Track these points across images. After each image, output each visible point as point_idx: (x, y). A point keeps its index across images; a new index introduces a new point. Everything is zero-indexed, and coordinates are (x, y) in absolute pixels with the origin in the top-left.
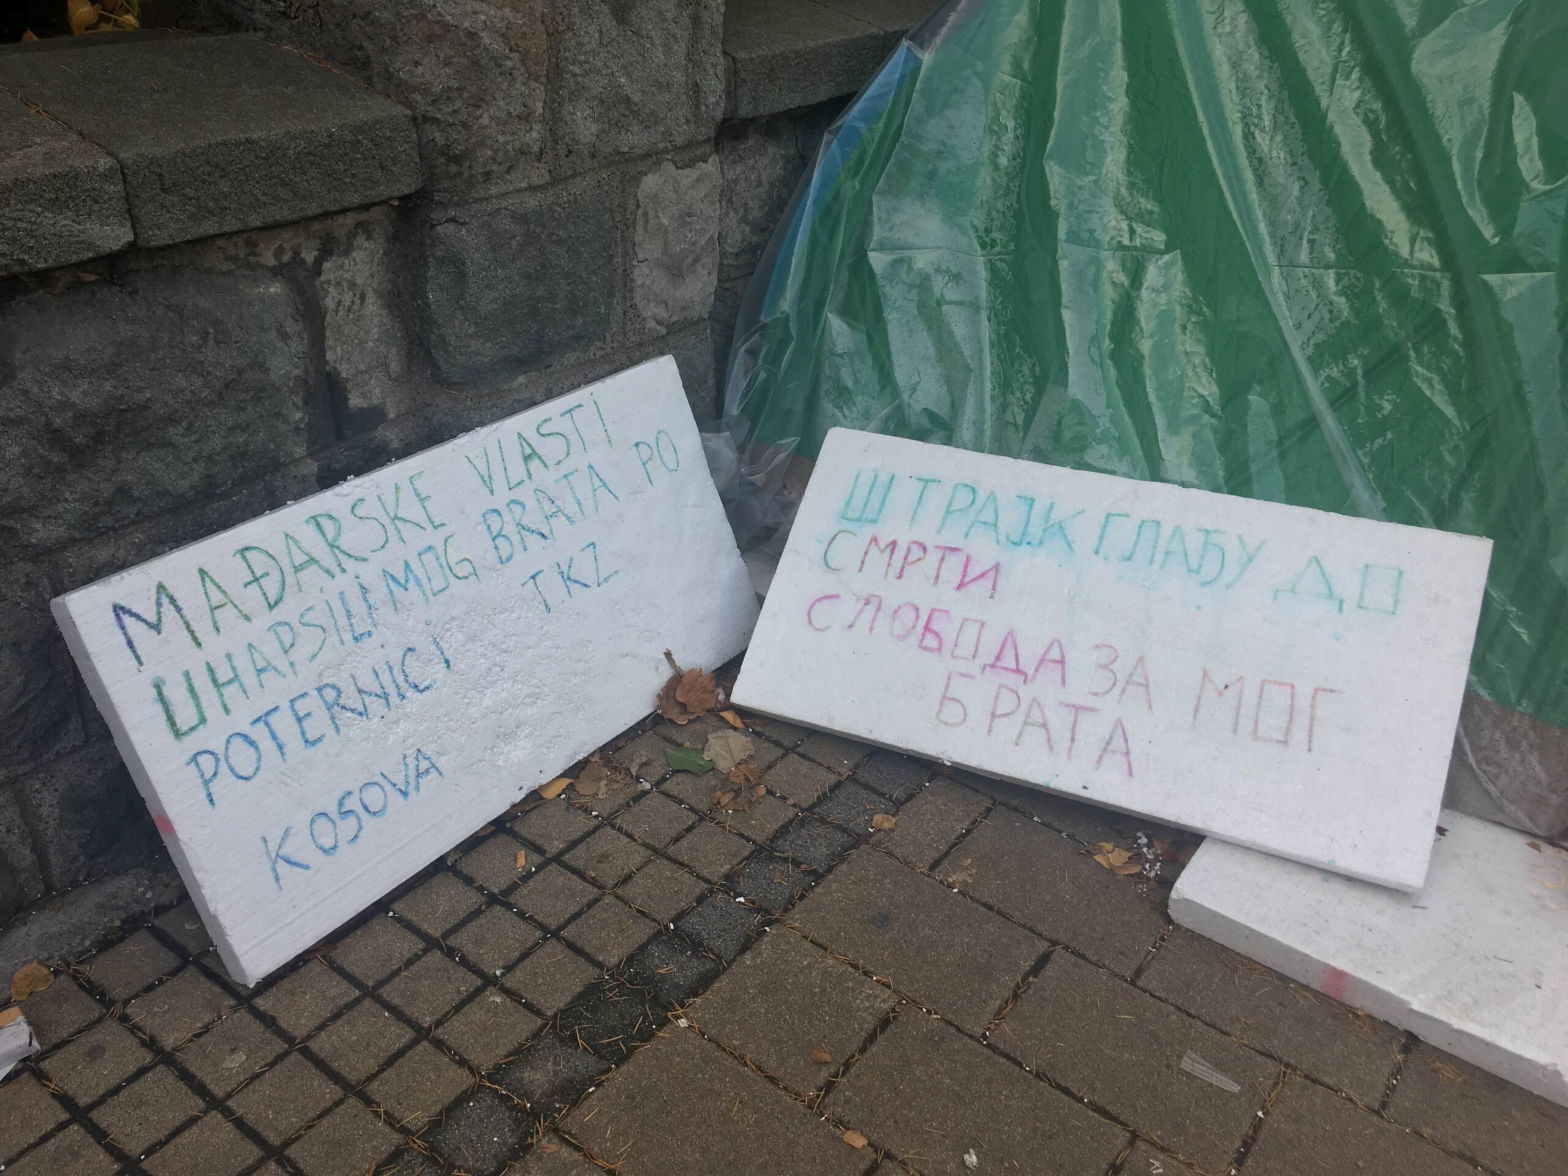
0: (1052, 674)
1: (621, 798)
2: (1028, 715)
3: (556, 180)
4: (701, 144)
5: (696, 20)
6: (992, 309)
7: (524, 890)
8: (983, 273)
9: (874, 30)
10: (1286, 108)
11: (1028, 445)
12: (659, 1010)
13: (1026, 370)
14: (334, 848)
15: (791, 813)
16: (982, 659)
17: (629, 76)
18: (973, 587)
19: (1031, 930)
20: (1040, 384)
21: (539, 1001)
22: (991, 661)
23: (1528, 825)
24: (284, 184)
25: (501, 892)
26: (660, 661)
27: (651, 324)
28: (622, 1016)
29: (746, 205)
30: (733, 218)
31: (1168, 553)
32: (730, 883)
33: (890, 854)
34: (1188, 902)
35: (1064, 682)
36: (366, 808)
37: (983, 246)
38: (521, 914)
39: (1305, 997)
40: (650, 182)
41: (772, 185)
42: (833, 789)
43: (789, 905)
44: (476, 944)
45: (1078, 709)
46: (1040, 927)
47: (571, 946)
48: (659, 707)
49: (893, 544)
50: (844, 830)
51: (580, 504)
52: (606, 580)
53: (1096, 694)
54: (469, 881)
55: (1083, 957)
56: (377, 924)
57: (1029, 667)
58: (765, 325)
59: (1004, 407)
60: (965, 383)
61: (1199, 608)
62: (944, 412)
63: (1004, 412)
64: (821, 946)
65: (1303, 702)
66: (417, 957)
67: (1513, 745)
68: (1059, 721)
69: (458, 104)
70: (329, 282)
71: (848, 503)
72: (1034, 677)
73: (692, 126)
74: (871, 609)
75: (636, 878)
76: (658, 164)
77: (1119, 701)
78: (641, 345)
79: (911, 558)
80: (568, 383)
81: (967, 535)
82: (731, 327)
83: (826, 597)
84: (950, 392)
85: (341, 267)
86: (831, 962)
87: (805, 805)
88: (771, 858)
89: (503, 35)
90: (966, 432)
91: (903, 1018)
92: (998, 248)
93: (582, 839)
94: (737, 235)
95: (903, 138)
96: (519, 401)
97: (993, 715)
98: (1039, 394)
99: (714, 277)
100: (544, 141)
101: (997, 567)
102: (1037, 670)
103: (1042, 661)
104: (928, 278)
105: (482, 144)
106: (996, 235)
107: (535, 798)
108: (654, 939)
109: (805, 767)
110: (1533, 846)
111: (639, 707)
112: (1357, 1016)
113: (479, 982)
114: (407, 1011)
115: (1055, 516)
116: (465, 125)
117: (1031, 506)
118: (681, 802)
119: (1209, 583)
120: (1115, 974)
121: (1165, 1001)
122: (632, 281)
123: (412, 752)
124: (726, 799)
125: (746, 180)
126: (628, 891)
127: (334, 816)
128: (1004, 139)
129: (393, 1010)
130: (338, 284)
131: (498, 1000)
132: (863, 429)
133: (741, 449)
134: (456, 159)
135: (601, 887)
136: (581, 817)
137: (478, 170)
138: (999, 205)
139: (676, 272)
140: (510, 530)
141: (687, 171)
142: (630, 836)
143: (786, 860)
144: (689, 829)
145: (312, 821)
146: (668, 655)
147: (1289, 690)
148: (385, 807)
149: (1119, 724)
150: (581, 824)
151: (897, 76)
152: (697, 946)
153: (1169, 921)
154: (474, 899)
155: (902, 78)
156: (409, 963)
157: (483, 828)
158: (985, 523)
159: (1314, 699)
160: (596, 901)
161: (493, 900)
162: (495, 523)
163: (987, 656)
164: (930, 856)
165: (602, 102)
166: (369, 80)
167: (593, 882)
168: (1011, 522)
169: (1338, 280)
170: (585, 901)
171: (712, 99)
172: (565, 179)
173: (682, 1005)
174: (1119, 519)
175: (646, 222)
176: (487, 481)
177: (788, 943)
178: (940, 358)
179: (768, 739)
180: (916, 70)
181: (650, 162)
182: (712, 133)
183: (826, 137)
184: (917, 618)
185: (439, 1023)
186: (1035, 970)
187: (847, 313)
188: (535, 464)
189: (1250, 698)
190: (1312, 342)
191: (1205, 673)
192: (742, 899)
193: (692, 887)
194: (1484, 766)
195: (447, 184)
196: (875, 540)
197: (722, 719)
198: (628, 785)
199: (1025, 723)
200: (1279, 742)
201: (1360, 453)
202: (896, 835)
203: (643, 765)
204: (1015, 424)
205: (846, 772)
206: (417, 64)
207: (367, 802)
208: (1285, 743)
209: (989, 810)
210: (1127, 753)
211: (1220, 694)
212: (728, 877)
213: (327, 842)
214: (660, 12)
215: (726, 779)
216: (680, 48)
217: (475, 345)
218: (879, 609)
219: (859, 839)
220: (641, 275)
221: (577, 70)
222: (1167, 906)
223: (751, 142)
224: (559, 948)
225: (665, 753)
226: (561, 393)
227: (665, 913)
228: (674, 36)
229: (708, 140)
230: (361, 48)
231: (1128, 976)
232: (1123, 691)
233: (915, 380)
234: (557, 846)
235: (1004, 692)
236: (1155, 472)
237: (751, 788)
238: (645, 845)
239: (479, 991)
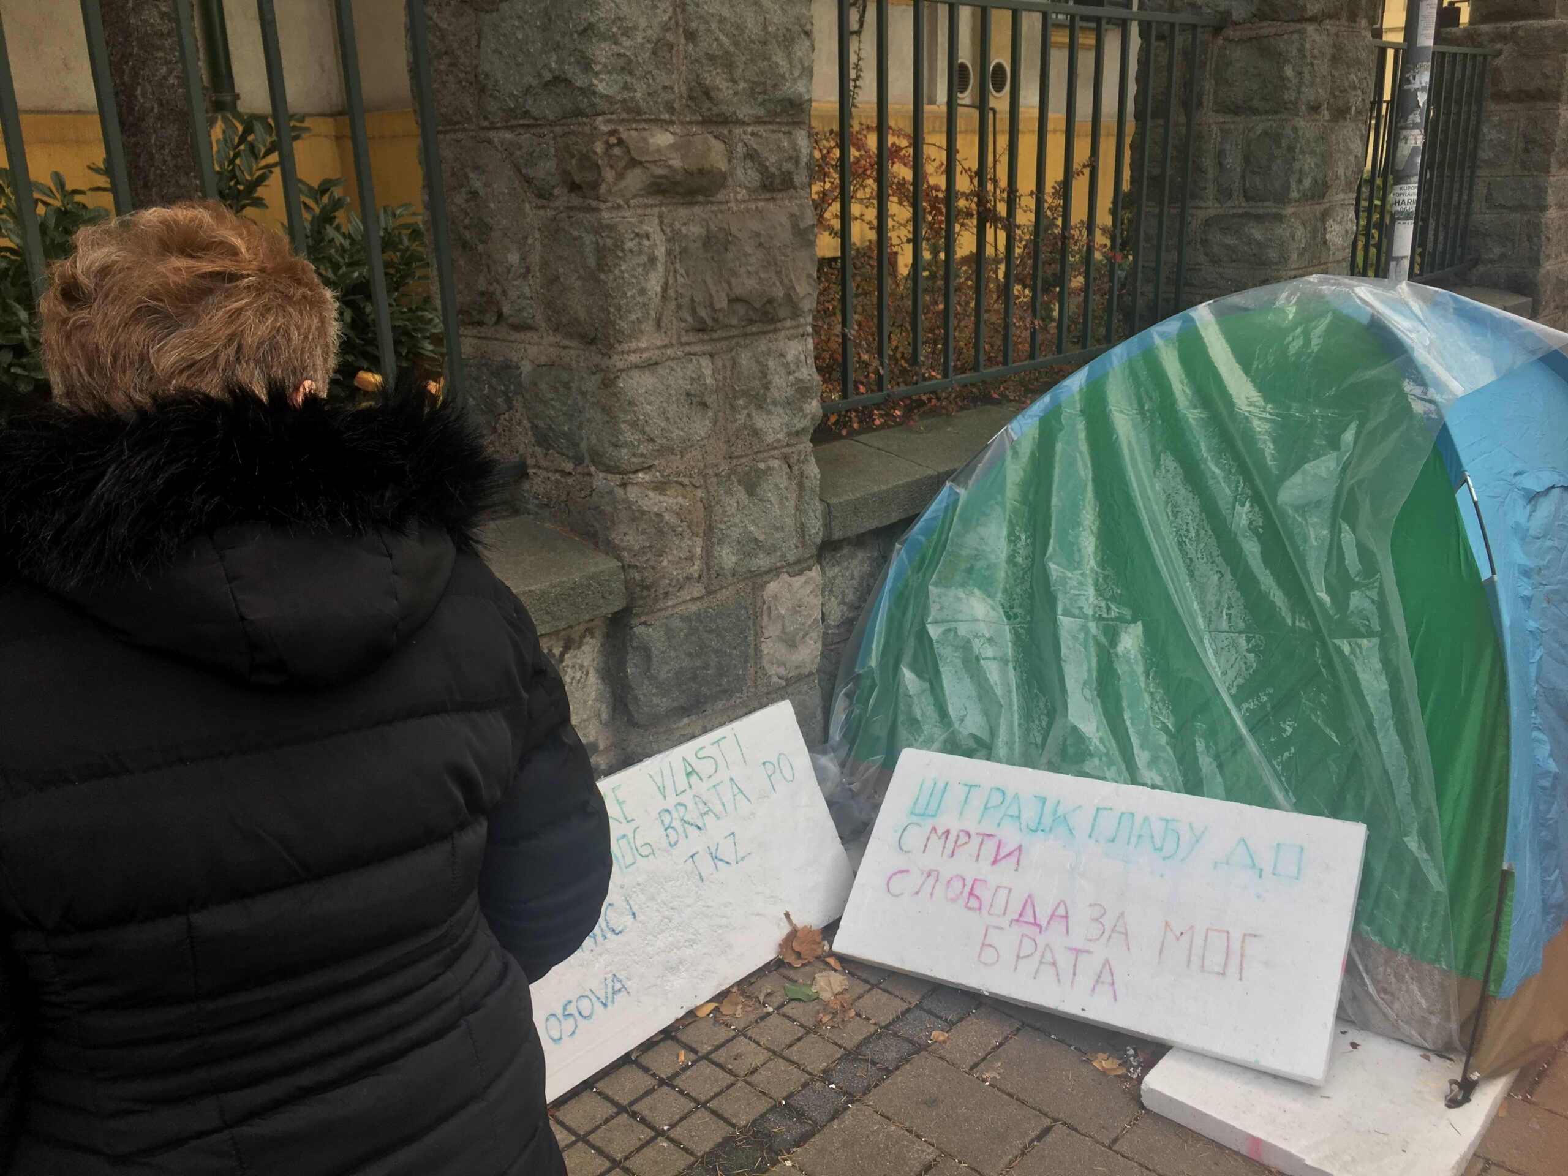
0: (1058, 926)
1: (752, 1017)
2: (1043, 956)
3: (709, 592)
4: (806, 560)
5: (801, 486)
6: (1016, 661)
7: (683, 1077)
8: (1008, 636)
9: (930, 472)
10: (1205, 523)
11: (1044, 760)
12: (773, 1155)
13: (1042, 705)
14: (560, 1039)
15: (872, 1029)
16: (1008, 917)
17: (756, 525)
18: (1003, 863)
19: (1040, 1111)
20: (1051, 715)
21: (692, 1146)
22: (1016, 916)
23: (1420, 1041)
24: (547, 613)
25: (668, 1078)
26: (781, 919)
27: (775, 679)
28: (747, 1157)
29: (843, 592)
30: (834, 602)
31: (1140, 836)
32: (826, 1075)
33: (942, 1058)
34: (1153, 1092)
35: (1067, 932)
36: (580, 1013)
37: (1008, 617)
38: (681, 1092)
39: (1236, 1160)
40: (772, 587)
41: (862, 578)
42: (904, 1013)
43: (867, 1091)
44: (651, 1110)
45: (1078, 952)
46: (1046, 1110)
47: (714, 1113)
48: (780, 953)
49: (948, 832)
50: (911, 1042)
51: (724, 805)
52: (743, 859)
53: (1090, 940)
54: (646, 1070)
55: (1076, 1130)
56: (585, 1096)
57: (1043, 920)
58: (859, 675)
59: (1028, 731)
60: (999, 715)
61: (1162, 876)
62: (985, 736)
63: (1028, 735)
64: (887, 1118)
65: (1236, 945)
66: (612, 1117)
67: (1399, 978)
68: (1064, 960)
69: (649, 555)
70: (568, 666)
71: (915, 804)
72: (1046, 929)
73: (800, 549)
74: (932, 880)
75: (761, 1071)
76: (778, 575)
77: (1107, 945)
78: (768, 693)
79: (959, 843)
80: (717, 722)
81: (999, 825)
82: (835, 676)
83: (901, 872)
84: (988, 721)
85: (575, 656)
86: (893, 1128)
87: (883, 1024)
88: (856, 1060)
89: (677, 514)
90: (1001, 750)
91: (941, 1165)
92: (1018, 620)
93: (723, 1045)
94: (836, 612)
95: (948, 547)
96: (684, 735)
97: (1018, 957)
98: (1050, 724)
99: (819, 645)
100: (702, 570)
101: (1020, 848)
102: (1049, 923)
103: (1052, 916)
104: (968, 641)
105: (663, 577)
106: (1017, 610)
107: (691, 1014)
108: (772, 1109)
109: (885, 997)
110: (1427, 1058)
111: (767, 953)
112: (1270, 1172)
113: (653, 1134)
114: (606, 1150)
115: (1061, 810)
116: (653, 568)
117: (1044, 803)
118: (794, 1021)
119: (1169, 858)
120: (1098, 1142)
121: (1132, 1159)
122: (761, 651)
123: (610, 976)
124: (825, 1019)
125: (843, 576)
126: (752, 1079)
127: (560, 1016)
128: (1019, 545)
129: (597, 1149)
130: (573, 666)
131: (665, 1145)
132: (929, 749)
133: (842, 765)
134: (647, 588)
135: (736, 1076)
136: (724, 1029)
137: (661, 591)
138: (1018, 590)
139: (791, 644)
140: (677, 823)
141: (797, 578)
142: (758, 1043)
143: (866, 1061)
144: (799, 1039)
145: (547, 1020)
146: (787, 915)
147: (1225, 935)
148: (592, 1013)
149: (1107, 962)
150: (723, 1034)
151: (944, 504)
152: (800, 1115)
153: (1142, 1107)
154: (650, 1082)
155: (947, 507)
156: (607, 1121)
157: (656, 1035)
158: (1011, 816)
159: (1243, 942)
160: (733, 1084)
161: (662, 1082)
162: (667, 819)
163: (1014, 911)
164: (970, 1061)
165: (739, 542)
166: (596, 544)
167: (731, 1072)
168: (1029, 814)
169: (1248, 641)
170: (725, 1084)
171: (813, 531)
172: (715, 592)
173: (788, 1152)
174: (1105, 812)
175: (770, 613)
176: (662, 790)
177: (864, 1115)
178: (980, 698)
179: (859, 978)
180: (956, 501)
181: (771, 575)
182: (815, 551)
183: (898, 546)
184: (964, 886)
185: (627, 1158)
186: (1039, 1138)
187: (913, 668)
188: (694, 778)
189: (1198, 941)
190: (1235, 684)
191: (1167, 923)
192: (833, 1086)
193: (797, 1077)
194: (1382, 995)
195: (640, 602)
196: (934, 829)
197: (827, 964)
198: (757, 1009)
199: (1041, 963)
200: (1219, 974)
201: (1275, 762)
202: (947, 1046)
203: (768, 995)
204: (1036, 745)
205: (914, 1002)
206: (625, 534)
207: (581, 1008)
208: (1223, 974)
209: (1018, 1030)
210: (1113, 984)
211: (1178, 939)
212: (824, 1071)
213: (556, 1036)
214: (777, 485)
215: (826, 1005)
216: (791, 504)
217: (655, 700)
218: (937, 880)
219: (920, 1048)
220: (766, 647)
221: (723, 526)
222: (1140, 1096)
223: (845, 551)
224: (707, 1113)
225: (784, 987)
226: (712, 729)
227: (779, 1093)
228: (786, 498)
229: (812, 557)
230: (592, 526)
231: (1107, 1143)
232: (1110, 937)
233: (963, 713)
234: (707, 1048)
235: (1026, 939)
236: (1134, 779)
237: (845, 1010)
238: (768, 1049)
239: (653, 1139)
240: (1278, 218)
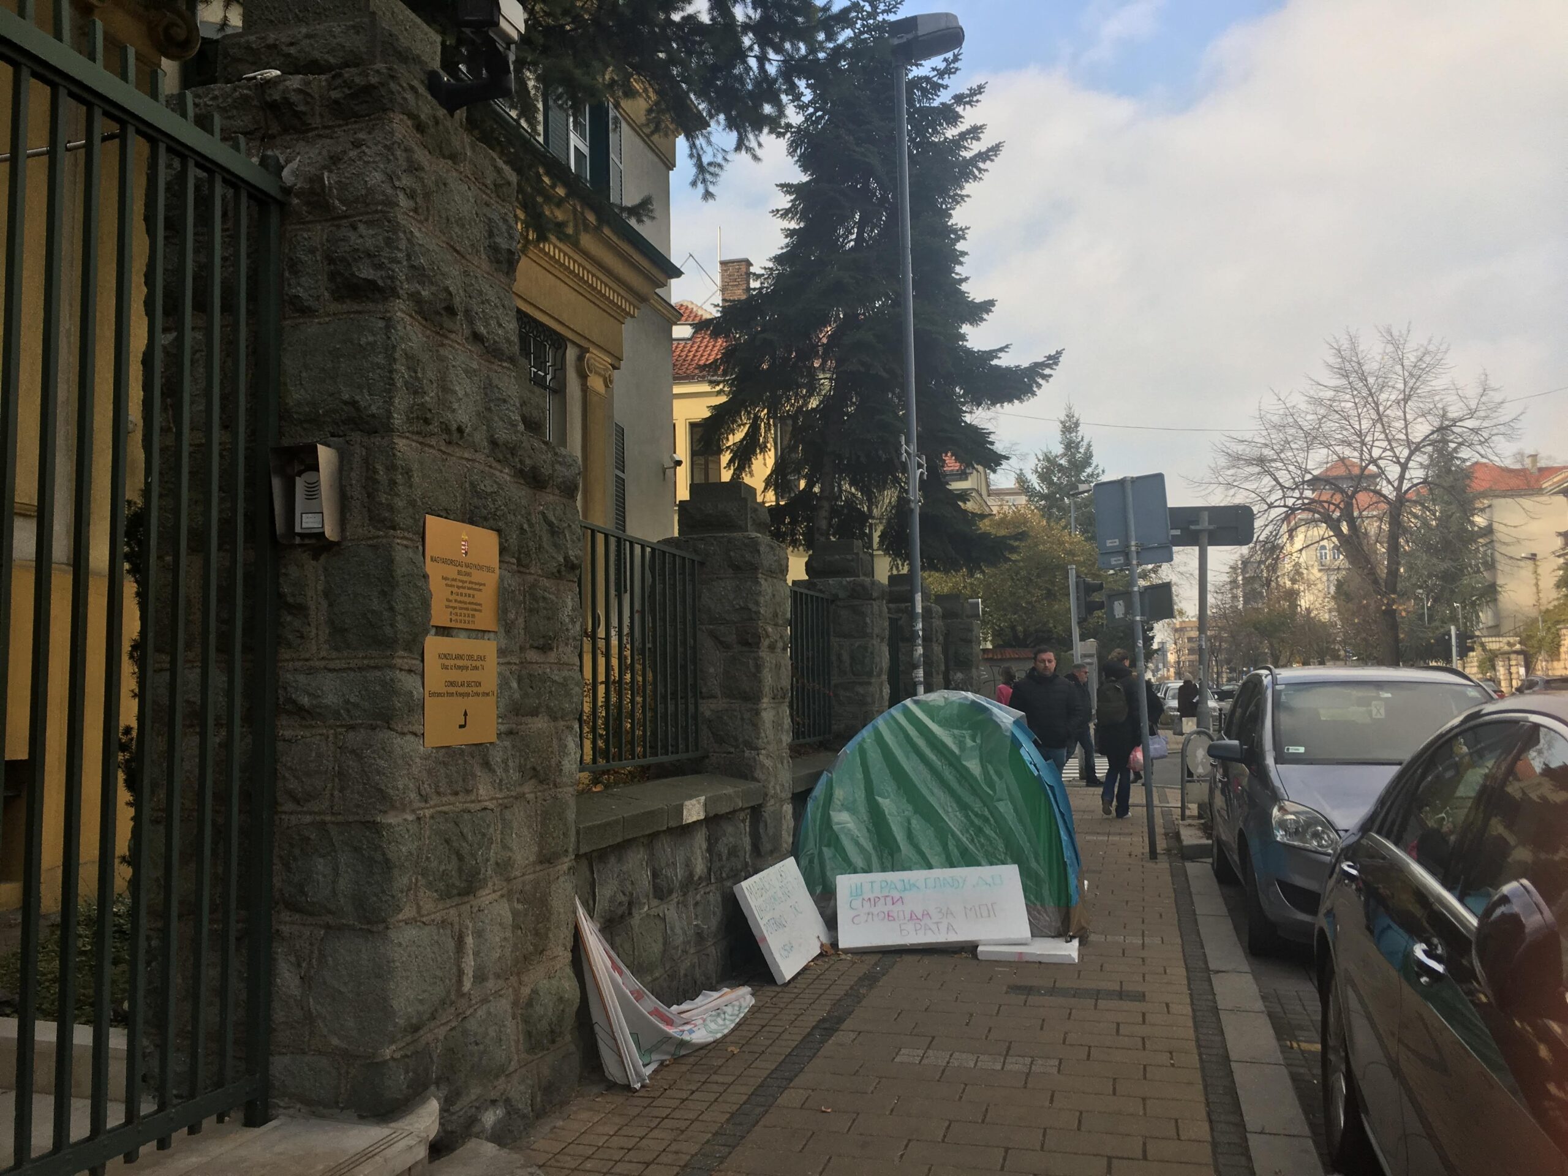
0: (926, 917)
2: (925, 928)
5: (789, 768)
16: (906, 919)
18: (896, 903)
22: (909, 919)
31: (944, 884)
34: (982, 955)
35: (930, 918)
45: (937, 923)
48: (821, 951)
49: (869, 899)
53: (940, 918)
57: (920, 916)
61: (957, 893)
65: (990, 906)
68: (934, 927)
69: (767, 782)
71: (851, 893)
72: (922, 919)
74: (870, 916)
77: (946, 918)
79: (876, 901)
81: (889, 892)
83: (856, 916)
84: (867, 859)
97: (916, 930)
98: (895, 856)
101: (901, 897)
103: (923, 915)
104: (851, 831)
106: (867, 818)
115: (911, 883)
117: (904, 882)
119: (957, 888)
122: (778, 840)
128: (862, 793)
132: (846, 874)
134: (765, 797)
138: (867, 810)
146: (817, 943)
147: (985, 905)
149: (949, 923)
153: (981, 960)
158: (893, 888)
163: (908, 916)
168: (899, 886)
169: (960, 813)
174: (928, 879)
178: (861, 852)
179: (854, 954)
180: (831, 779)
183: (808, 800)
184: (884, 914)
187: (830, 845)
189: (977, 909)
191: (964, 906)
195: (765, 802)
196: (863, 899)
197: (839, 952)
201: (980, 852)
206: (759, 774)
208: (989, 917)
210: (954, 929)
211: (970, 910)
218: (873, 915)
222: (979, 957)
230: (751, 770)
233: (857, 859)
235: (916, 924)
236: (931, 867)
240: (870, 683)
